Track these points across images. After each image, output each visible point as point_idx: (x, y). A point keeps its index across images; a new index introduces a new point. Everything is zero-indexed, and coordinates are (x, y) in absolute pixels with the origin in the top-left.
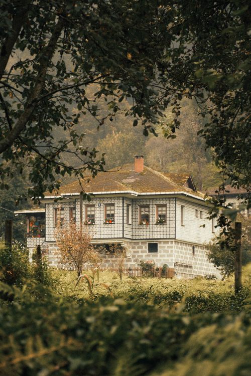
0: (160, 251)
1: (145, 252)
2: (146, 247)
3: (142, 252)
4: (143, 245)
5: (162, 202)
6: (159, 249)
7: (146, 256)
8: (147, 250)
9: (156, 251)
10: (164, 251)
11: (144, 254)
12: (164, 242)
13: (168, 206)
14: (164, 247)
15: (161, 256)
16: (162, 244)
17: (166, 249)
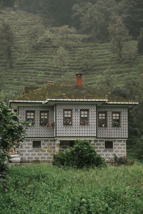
0: (115, 148)
1: (102, 148)
2: (103, 144)
3: (100, 148)
4: (100, 143)
5: (118, 110)
6: (114, 146)
7: (103, 151)
8: (104, 146)
9: (112, 147)
10: (118, 148)
11: (102, 150)
12: (118, 141)
13: (122, 113)
14: (118, 145)
15: (116, 151)
16: (117, 143)
17: (120, 146)
